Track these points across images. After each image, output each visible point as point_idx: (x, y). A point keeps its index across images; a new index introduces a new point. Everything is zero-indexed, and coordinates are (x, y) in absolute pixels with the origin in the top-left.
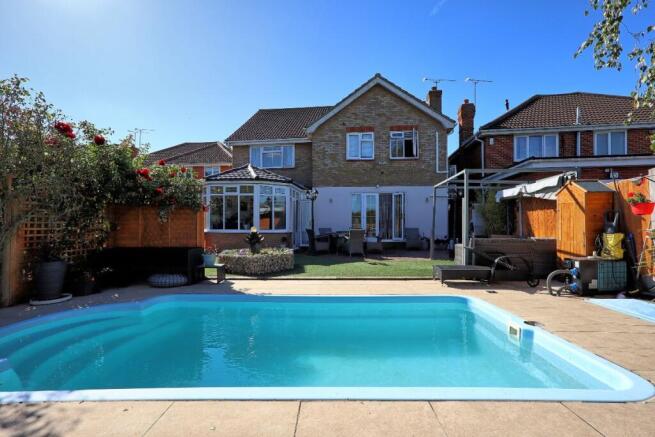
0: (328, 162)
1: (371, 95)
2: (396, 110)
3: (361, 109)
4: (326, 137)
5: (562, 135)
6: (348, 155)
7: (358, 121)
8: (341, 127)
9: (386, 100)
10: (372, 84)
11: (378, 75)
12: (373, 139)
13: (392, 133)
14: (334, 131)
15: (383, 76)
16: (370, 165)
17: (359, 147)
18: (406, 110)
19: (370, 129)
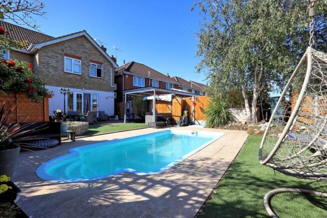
0: (51, 70)
1: (79, 40)
2: (93, 52)
3: (74, 45)
4: (50, 55)
5: (145, 78)
6: (65, 69)
7: (72, 52)
8: (60, 52)
9: (88, 45)
10: (81, 34)
11: (85, 31)
12: (80, 64)
13: (91, 63)
14: (55, 53)
15: (87, 32)
16: (79, 78)
17: (72, 66)
18: (98, 54)
19: (79, 58)
